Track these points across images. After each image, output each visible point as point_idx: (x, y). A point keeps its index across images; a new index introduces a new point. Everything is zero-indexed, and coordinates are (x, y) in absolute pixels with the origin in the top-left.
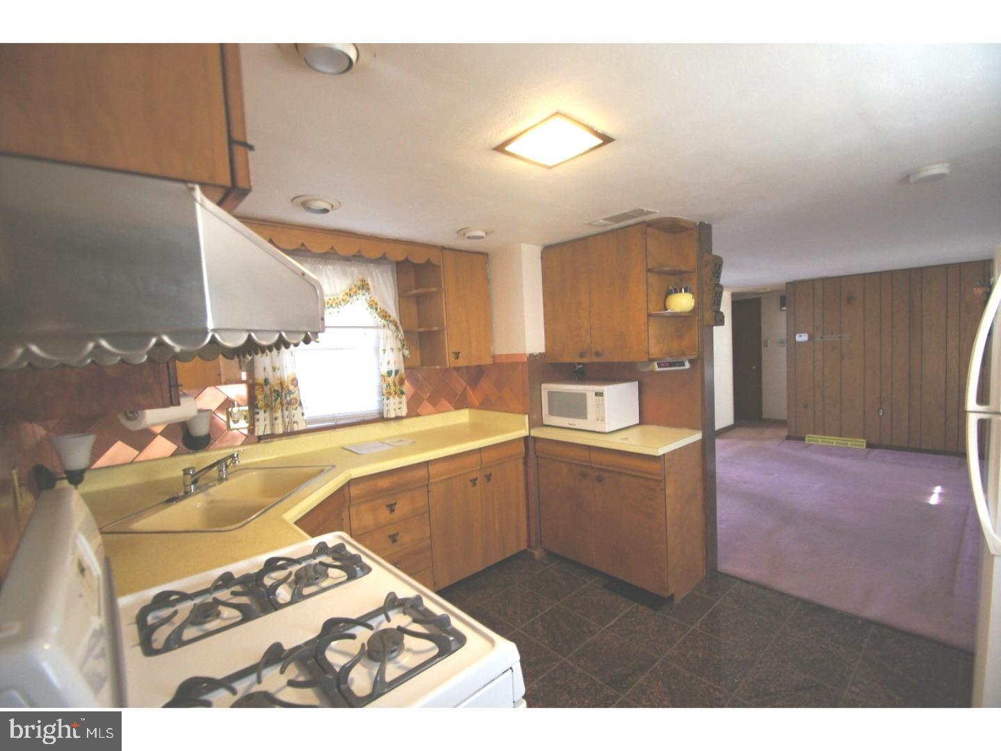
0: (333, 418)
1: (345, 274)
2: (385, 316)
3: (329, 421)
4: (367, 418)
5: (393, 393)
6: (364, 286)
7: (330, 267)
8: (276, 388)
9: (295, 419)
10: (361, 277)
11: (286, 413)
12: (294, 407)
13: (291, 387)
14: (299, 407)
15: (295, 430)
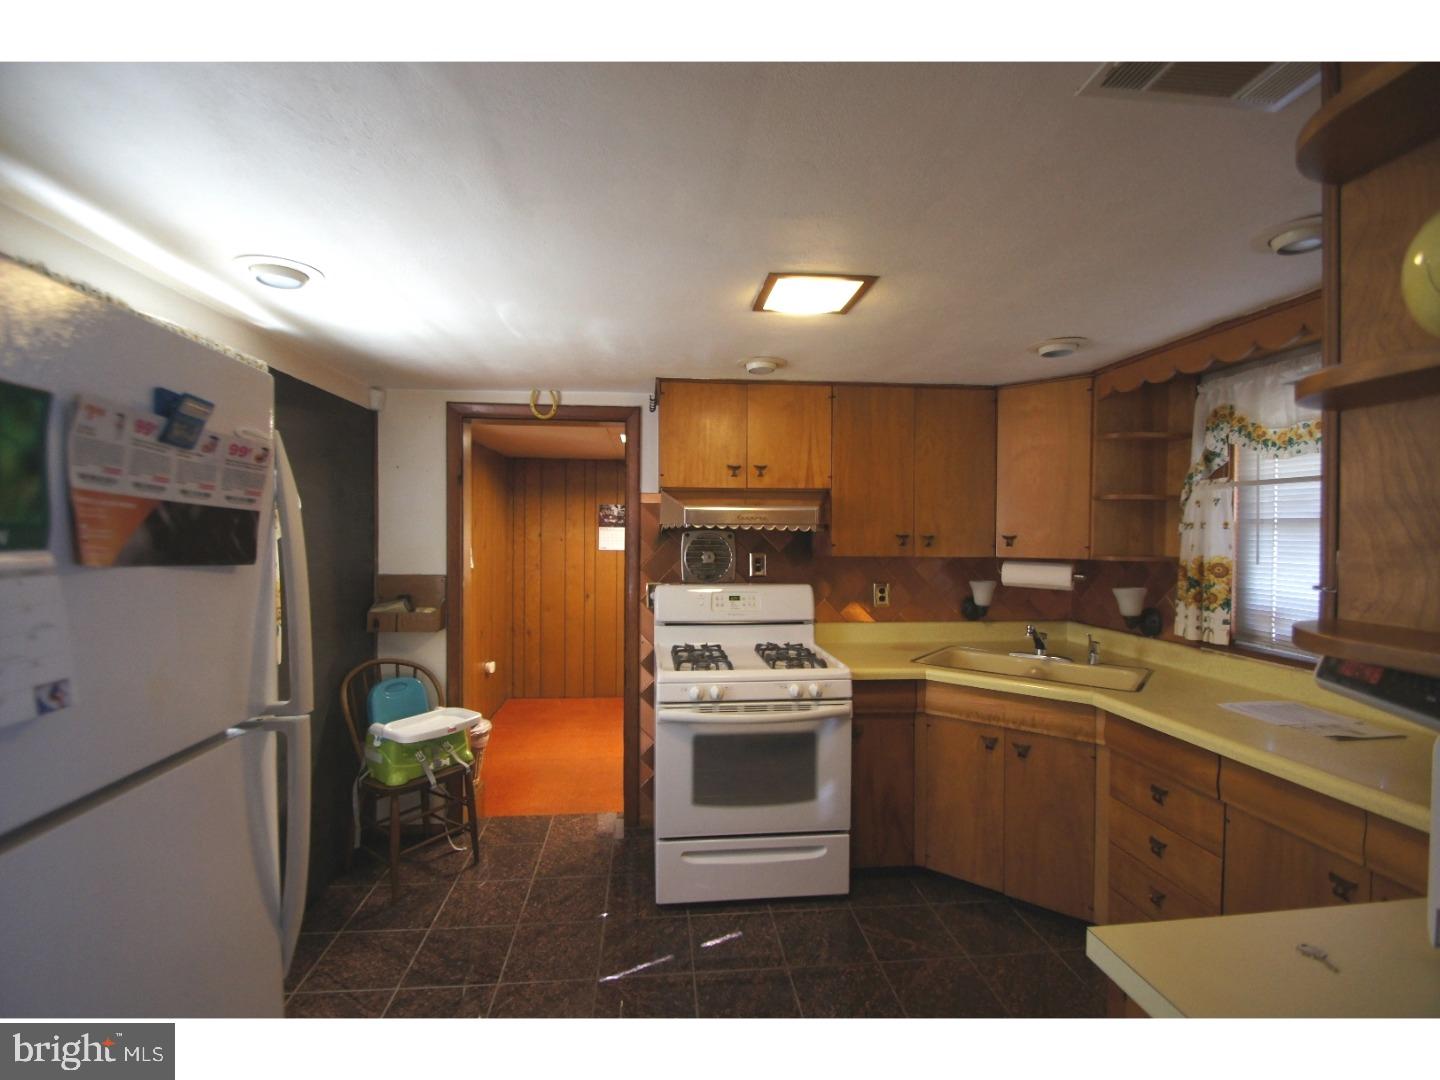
8: (1194, 575)
9: (1211, 626)
11: (1205, 614)
12: (1212, 607)
13: (1212, 577)
14: (1220, 609)
15: (1211, 641)
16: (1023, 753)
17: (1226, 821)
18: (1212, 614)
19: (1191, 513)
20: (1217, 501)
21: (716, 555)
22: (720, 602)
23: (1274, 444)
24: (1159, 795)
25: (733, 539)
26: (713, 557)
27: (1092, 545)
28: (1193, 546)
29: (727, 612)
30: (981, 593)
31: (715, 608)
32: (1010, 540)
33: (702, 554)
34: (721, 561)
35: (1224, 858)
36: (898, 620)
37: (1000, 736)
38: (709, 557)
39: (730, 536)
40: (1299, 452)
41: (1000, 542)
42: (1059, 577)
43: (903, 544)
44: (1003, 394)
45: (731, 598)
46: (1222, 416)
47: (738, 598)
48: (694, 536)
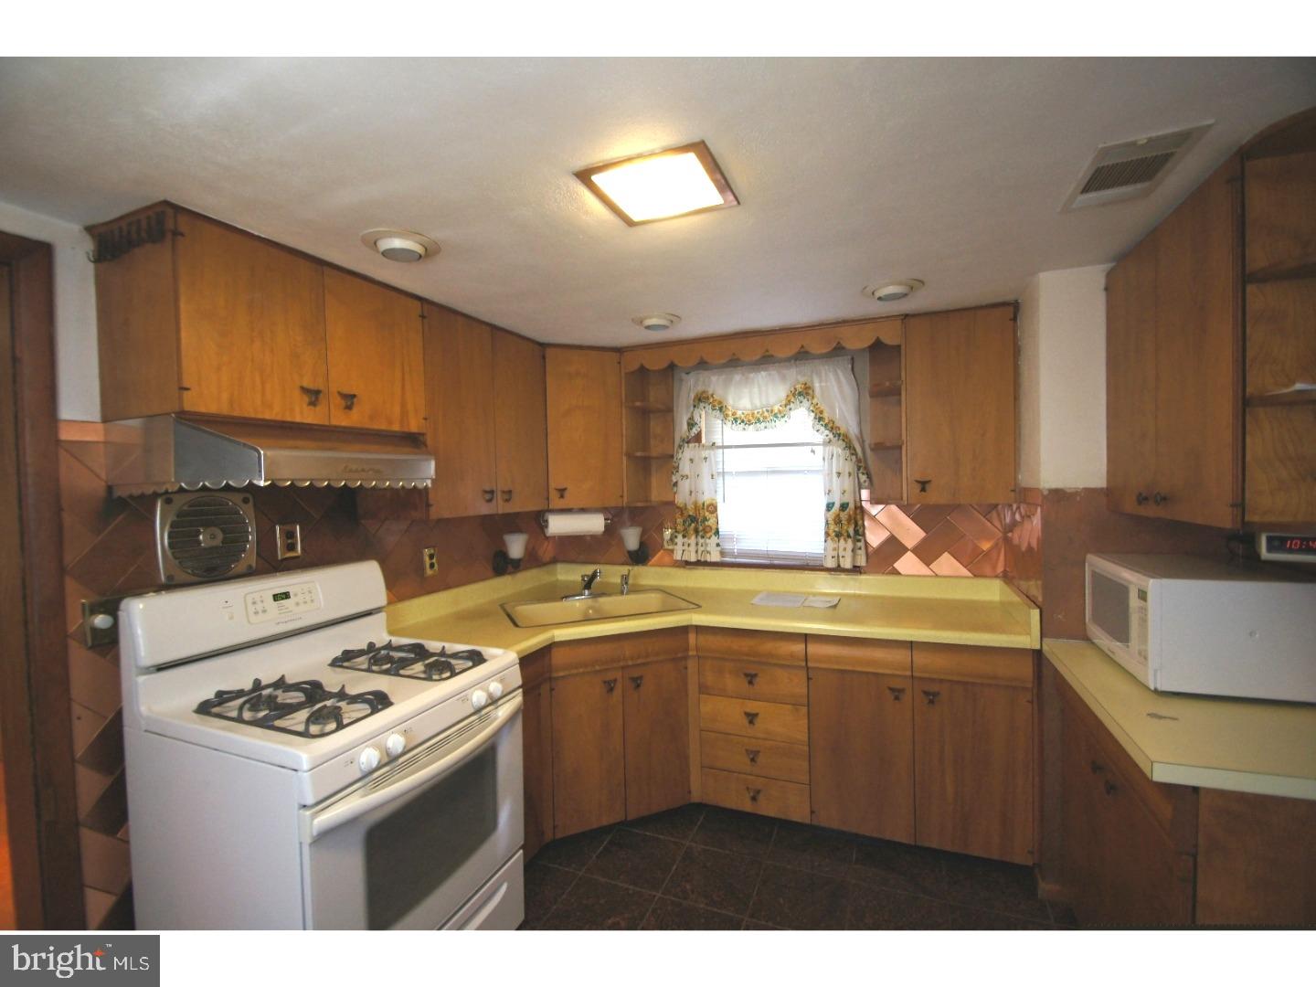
0: (767, 555)
1: (783, 378)
2: (832, 427)
3: (764, 558)
4: (811, 563)
5: (845, 534)
6: (805, 392)
7: (763, 373)
8: (691, 513)
9: (708, 549)
10: (802, 379)
11: (701, 541)
12: (708, 535)
13: (707, 514)
14: (713, 536)
15: (709, 560)
16: (637, 682)
17: (809, 679)
18: (708, 541)
19: (685, 467)
20: (706, 458)
21: (224, 531)
22: (259, 607)
23: (743, 421)
24: (751, 679)
25: (251, 503)
26: (220, 536)
27: (625, 494)
28: (691, 492)
29: (273, 619)
30: (516, 546)
31: (253, 618)
32: (562, 492)
33: (198, 533)
34: (234, 543)
35: (808, 706)
36: (448, 587)
37: (618, 675)
38: (213, 537)
39: (246, 501)
40: (766, 427)
41: (554, 495)
42: (593, 524)
43: (490, 501)
44: (549, 352)
45: (276, 597)
46: (701, 399)
47: (286, 596)
48: (180, 501)
